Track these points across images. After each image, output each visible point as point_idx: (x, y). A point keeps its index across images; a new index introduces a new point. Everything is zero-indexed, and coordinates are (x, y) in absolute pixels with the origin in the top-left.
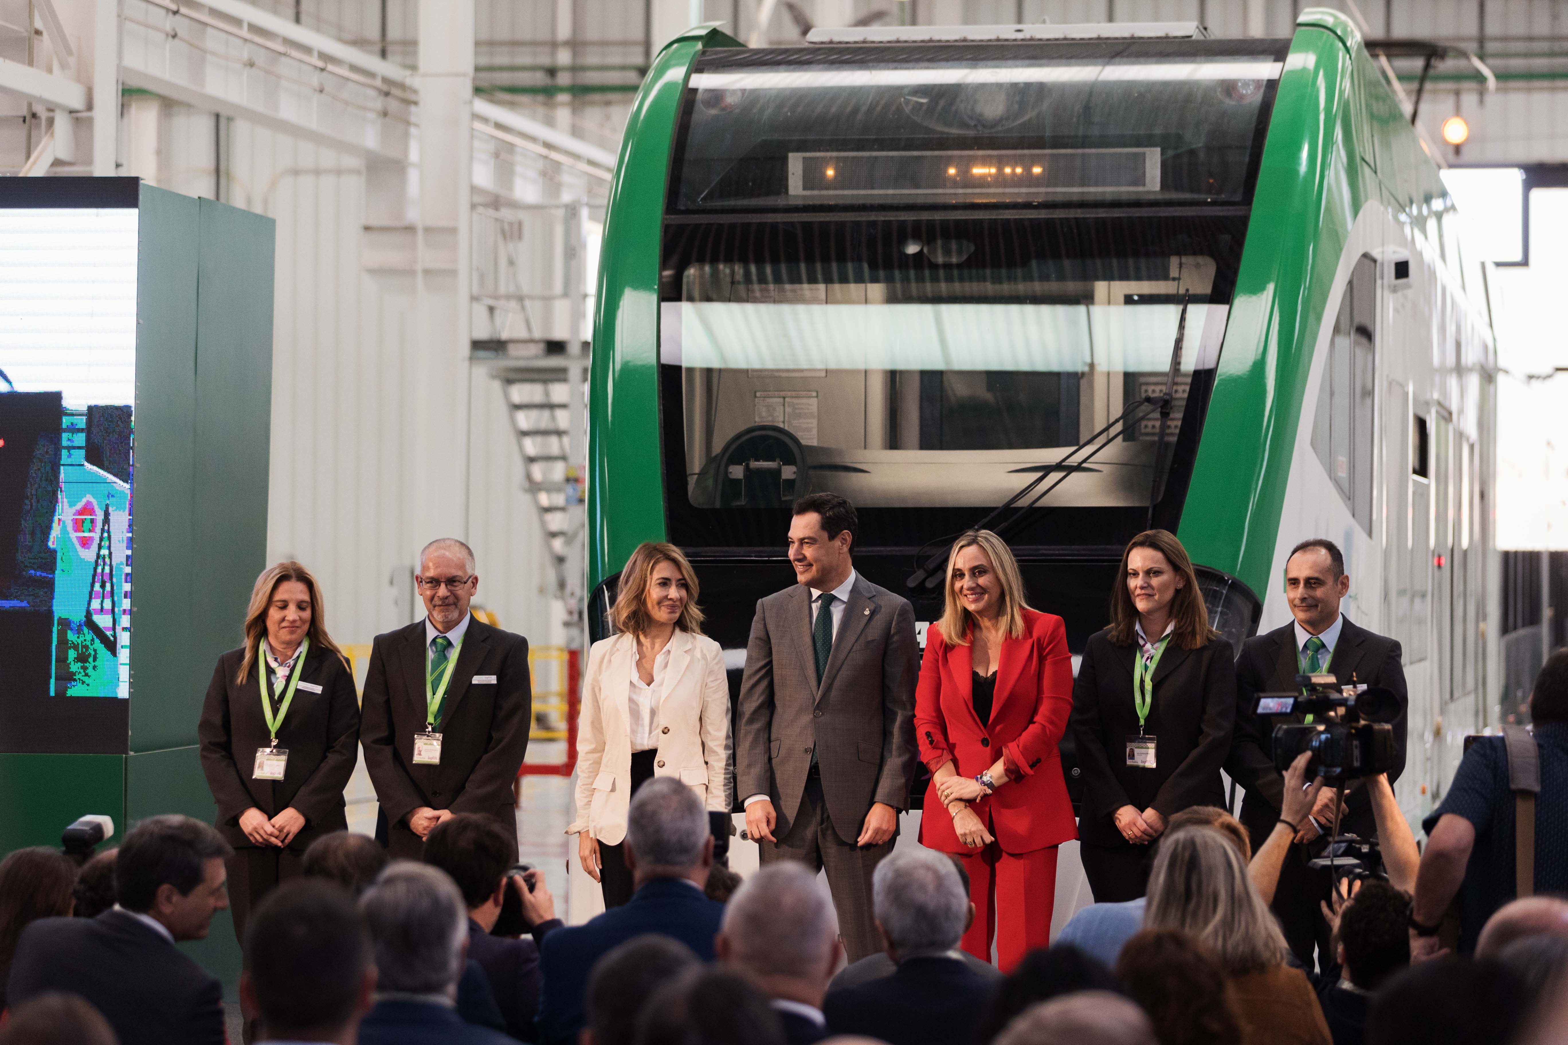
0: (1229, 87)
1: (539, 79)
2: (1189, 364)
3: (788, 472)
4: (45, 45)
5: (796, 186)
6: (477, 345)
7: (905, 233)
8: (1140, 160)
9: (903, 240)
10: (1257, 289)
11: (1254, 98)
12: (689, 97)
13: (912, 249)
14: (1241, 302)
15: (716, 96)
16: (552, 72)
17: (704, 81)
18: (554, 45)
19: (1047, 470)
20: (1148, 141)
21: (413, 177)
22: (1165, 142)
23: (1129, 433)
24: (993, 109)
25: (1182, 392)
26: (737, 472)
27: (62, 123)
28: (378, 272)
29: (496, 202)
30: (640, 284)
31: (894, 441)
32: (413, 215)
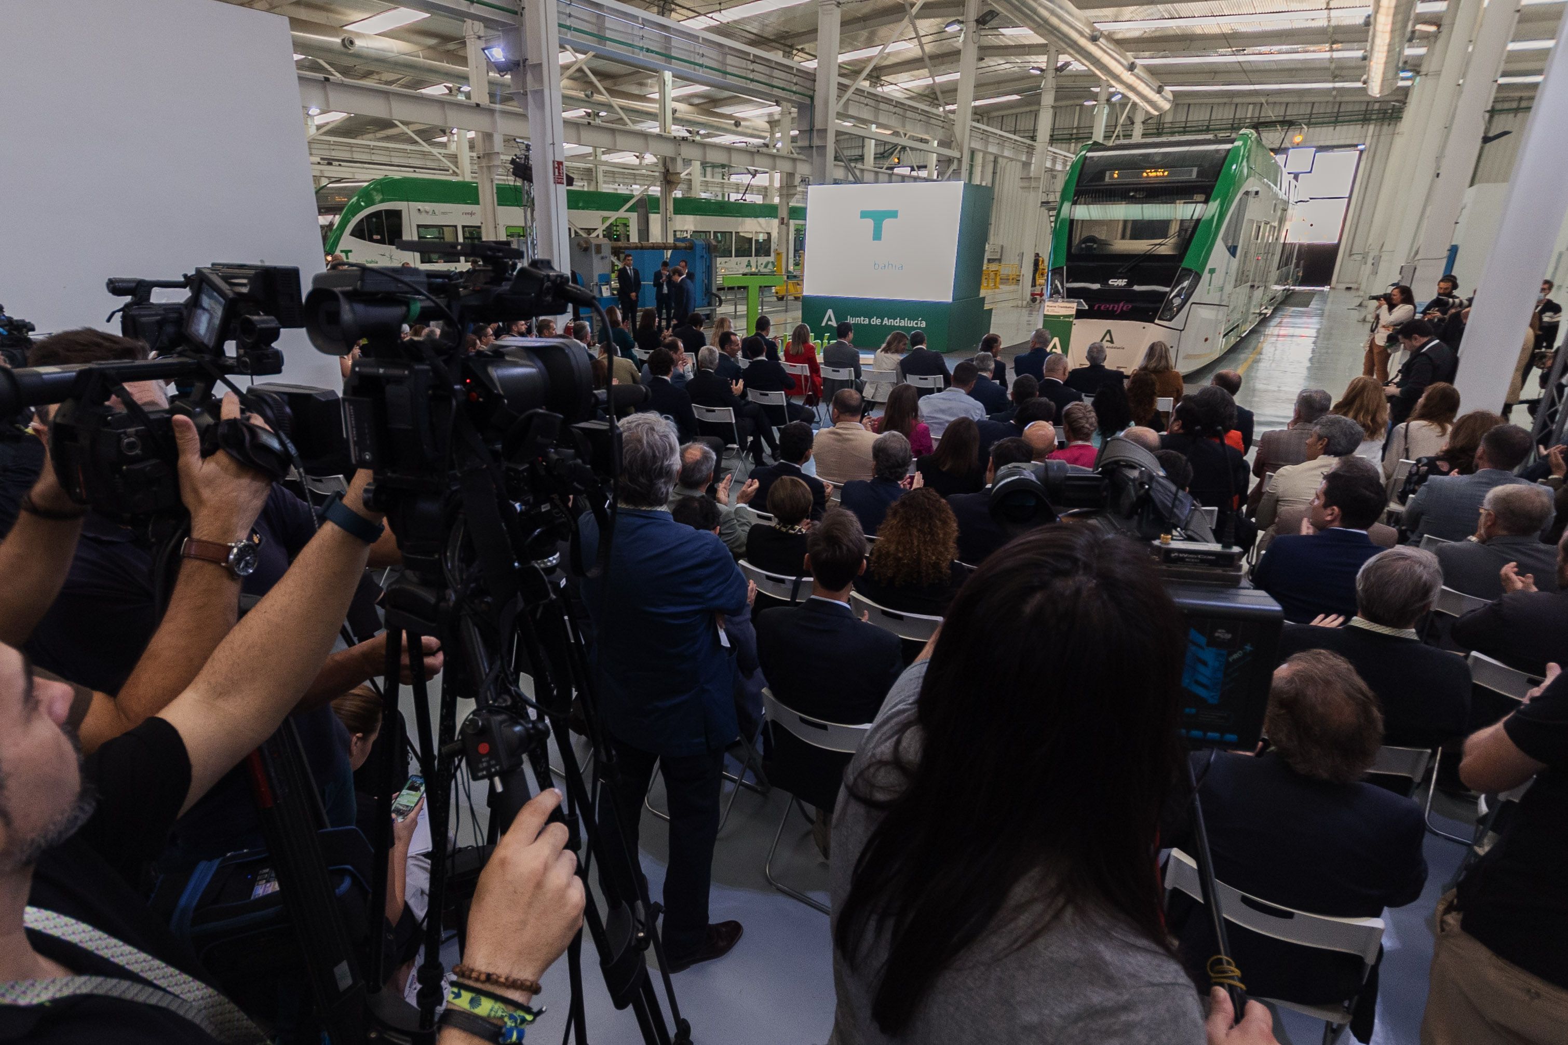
0: (1217, 151)
1: (1068, 136)
2: (1195, 217)
3: (1095, 246)
4: (954, 144)
5: (1107, 179)
6: (1043, 203)
7: (1130, 191)
8: (1192, 171)
9: (1129, 192)
10: (1215, 200)
11: (1224, 154)
12: (1086, 158)
13: (1132, 194)
14: (1210, 203)
15: (1091, 157)
16: (1071, 135)
17: (1090, 154)
18: (1073, 128)
19: (1156, 245)
20: (1195, 166)
21: (1033, 166)
22: (1199, 166)
23: (1179, 236)
24: (1157, 159)
25: (1192, 224)
26: (1083, 246)
27: (956, 162)
28: (1022, 188)
29: (1052, 170)
30: (1068, 200)
31: (1123, 237)
32: (1032, 175)
